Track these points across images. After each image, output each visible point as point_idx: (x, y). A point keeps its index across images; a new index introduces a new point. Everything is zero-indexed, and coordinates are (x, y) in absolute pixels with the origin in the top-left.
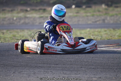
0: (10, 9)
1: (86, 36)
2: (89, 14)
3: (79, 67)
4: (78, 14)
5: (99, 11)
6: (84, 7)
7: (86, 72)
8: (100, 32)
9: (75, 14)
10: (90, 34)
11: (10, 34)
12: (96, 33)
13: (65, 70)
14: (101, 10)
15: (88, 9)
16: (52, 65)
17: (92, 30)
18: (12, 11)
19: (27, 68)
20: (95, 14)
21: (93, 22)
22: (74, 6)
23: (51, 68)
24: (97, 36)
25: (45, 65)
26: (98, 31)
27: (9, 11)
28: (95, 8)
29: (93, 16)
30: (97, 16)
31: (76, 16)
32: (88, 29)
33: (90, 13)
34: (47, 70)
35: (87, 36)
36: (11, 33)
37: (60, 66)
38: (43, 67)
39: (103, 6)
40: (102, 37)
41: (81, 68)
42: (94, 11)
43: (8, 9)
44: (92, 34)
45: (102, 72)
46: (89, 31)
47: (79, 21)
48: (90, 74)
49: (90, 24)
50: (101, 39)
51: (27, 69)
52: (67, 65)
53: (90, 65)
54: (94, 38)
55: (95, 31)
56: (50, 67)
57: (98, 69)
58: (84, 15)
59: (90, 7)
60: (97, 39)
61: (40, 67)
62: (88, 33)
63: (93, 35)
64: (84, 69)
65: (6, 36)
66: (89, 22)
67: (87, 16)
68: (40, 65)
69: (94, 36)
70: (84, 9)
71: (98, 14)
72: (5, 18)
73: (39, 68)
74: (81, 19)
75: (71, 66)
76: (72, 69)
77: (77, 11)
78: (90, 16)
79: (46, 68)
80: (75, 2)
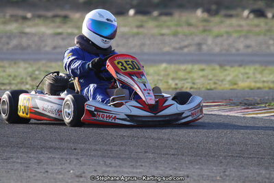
1: (158, 80)
2: (165, 31)
3: (140, 150)
4: (141, 30)
5: (189, 25)
6: (155, 13)
7: (156, 162)
8: (190, 72)
9: (135, 30)
10: (168, 75)
12: (181, 74)
13: (109, 157)
14: (193, 21)
15: (164, 18)
16: (80, 145)
17: (173, 67)
19: (22, 150)
20: (179, 29)
21: (175, 48)
22: (132, 12)
23: (77, 151)
24: (183, 82)
25: (64, 145)
26: (185, 70)
28: (180, 16)
29: (175, 34)
30: (186, 36)
31: (138, 34)
32: (164, 65)
33: (168, 27)
34: (68, 156)
35: (161, 80)
37: (97, 147)
38: (60, 149)
39: (199, 13)
40: (194, 83)
41: (146, 152)
42: (178, 25)
44: (172, 75)
45: (191, 163)
46: (165, 69)
47: (143, 45)
48: (166, 168)
49: (168, 53)
50: (191, 88)
51: (22, 152)
52: (115, 145)
53: (165, 147)
54: (176, 84)
55: (179, 70)
56: (75, 149)
57: (184, 158)
58: (156, 31)
59: (169, 14)
60: (183, 87)
61: (51, 148)
62: (162, 73)
63: (173, 79)
64: (151, 156)
66: (167, 49)
67: (162, 35)
68: (53, 144)
69: (177, 82)
70: (156, 19)
71: (186, 30)
73: (51, 150)
74: (148, 42)
75: (123, 148)
76: (124, 156)
77: (139, 23)
78: (168, 35)
79: (66, 150)
80: (135, 2)
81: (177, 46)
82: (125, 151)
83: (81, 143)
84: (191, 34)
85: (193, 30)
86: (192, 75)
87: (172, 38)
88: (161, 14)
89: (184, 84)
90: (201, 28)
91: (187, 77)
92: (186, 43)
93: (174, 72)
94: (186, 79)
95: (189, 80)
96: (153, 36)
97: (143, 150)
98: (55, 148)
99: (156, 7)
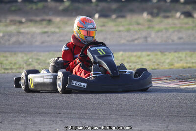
2: (121, 29)
3: (106, 113)
4: (104, 29)
5: (138, 24)
6: (114, 16)
7: (118, 121)
8: (140, 57)
9: (100, 29)
10: (124, 60)
12: (133, 59)
13: (84, 118)
14: (141, 21)
15: (120, 20)
16: (63, 111)
17: (128, 54)
19: (22, 115)
20: (131, 27)
21: (128, 41)
22: (97, 16)
23: (61, 115)
24: (135, 64)
25: (52, 110)
26: (135, 56)
28: (131, 18)
29: (129, 31)
30: (136, 31)
31: (101, 31)
32: (121, 53)
33: (123, 26)
34: (55, 119)
37: (76, 112)
38: (48, 113)
39: (145, 15)
40: (142, 65)
41: (110, 114)
42: (130, 24)
44: (127, 60)
45: (143, 121)
46: (122, 56)
49: (124, 44)
51: (22, 117)
52: (88, 110)
53: (124, 111)
54: (130, 66)
55: (132, 56)
56: (60, 113)
57: (138, 117)
58: (114, 29)
59: (123, 17)
61: (42, 113)
62: (120, 58)
63: (128, 62)
64: (114, 117)
66: (122, 42)
67: (119, 31)
68: (44, 110)
69: (131, 64)
70: (114, 20)
71: (136, 28)
73: (42, 115)
74: (109, 37)
75: (94, 112)
76: (95, 117)
77: (102, 24)
78: (123, 31)
79: (53, 115)
80: (99, 8)
81: (130, 39)
82: (95, 114)
83: (64, 109)
84: (139, 30)
85: (140, 27)
86: (141, 59)
87: (126, 34)
88: (118, 17)
89: (135, 66)
90: (147, 26)
91: (137, 61)
92: (136, 37)
93: (128, 57)
95: (139, 63)
96: (112, 32)
97: (109, 113)
98: (45, 113)
99: (114, 11)
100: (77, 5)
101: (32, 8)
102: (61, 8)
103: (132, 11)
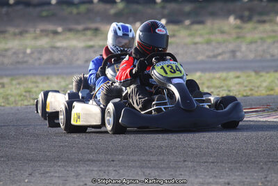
0: (17, 31)
2: (198, 39)
3: (178, 159)
4: (173, 40)
5: (222, 32)
6: (187, 22)
7: (196, 170)
8: (225, 80)
11: (18, 86)
12: (216, 82)
13: (148, 167)
14: (226, 28)
15: (196, 27)
16: (117, 157)
17: (208, 75)
18: (21, 34)
19: (59, 164)
20: (213, 37)
21: (208, 57)
22: (163, 21)
23: (115, 162)
24: (219, 90)
25: (102, 157)
26: (219, 78)
27: (15, 35)
28: (212, 24)
29: (208, 43)
30: (219, 43)
32: (198, 74)
33: (201, 35)
34: (106, 168)
36: (19, 84)
37: (135, 158)
38: (97, 161)
39: (232, 19)
40: (229, 91)
41: (185, 161)
42: (211, 33)
43: (11, 30)
44: (207, 84)
45: (232, 170)
46: (200, 78)
48: (206, 176)
49: (202, 62)
51: (60, 166)
52: (153, 155)
53: (205, 155)
54: (212, 92)
55: (214, 78)
56: (113, 161)
57: (224, 165)
58: (188, 40)
59: (201, 22)
61: (89, 160)
63: (208, 87)
64: (190, 164)
65: (9, 92)
66: (200, 58)
67: (196, 44)
68: (90, 157)
69: (212, 90)
70: (188, 28)
71: (220, 38)
72: (6, 50)
73: (88, 163)
74: (181, 51)
75: (161, 158)
76: (163, 166)
78: (201, 43)
79: (103, 162)
80: (166, 12)
81: (211, 54)
82: (163, 160)
83: (118, 155)
84: (224, 42)
85: (225, 37)
86: (227, 82)
87: (205, 47)
88: (193, 23)
89: (219, 91)
90: (234, 36)
91: (222, 84)
92: (220, 51)
93: (208, 80)
94: (222, 87)
95: (225, 88)
96: (186, 45)
97: (182, 159)
98: (93, 161)
99: (188, 15)
100: (135, 7)
101: (71, 13)
102: (112, 11)
103: (214, 15)
